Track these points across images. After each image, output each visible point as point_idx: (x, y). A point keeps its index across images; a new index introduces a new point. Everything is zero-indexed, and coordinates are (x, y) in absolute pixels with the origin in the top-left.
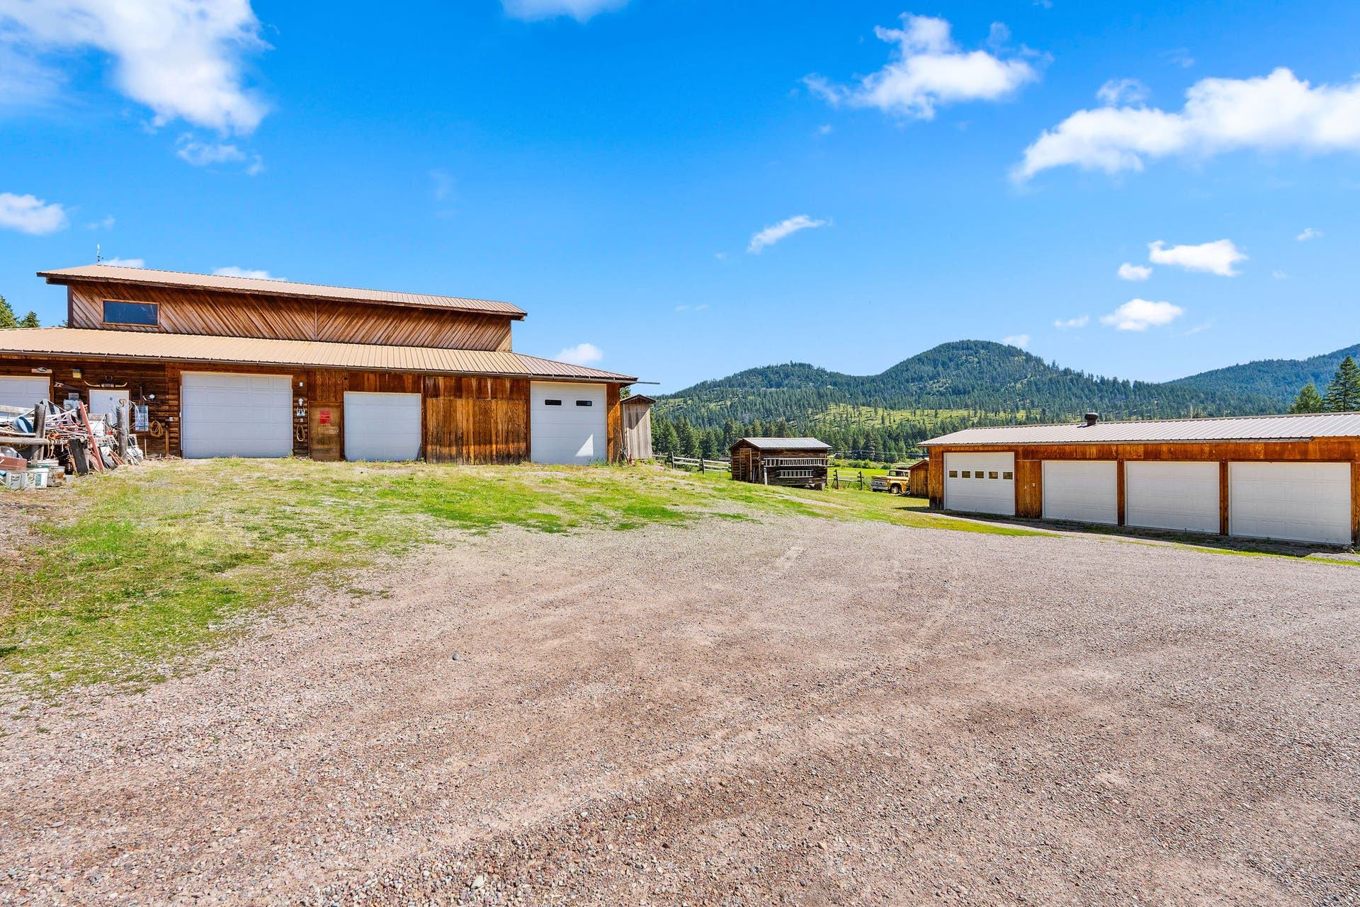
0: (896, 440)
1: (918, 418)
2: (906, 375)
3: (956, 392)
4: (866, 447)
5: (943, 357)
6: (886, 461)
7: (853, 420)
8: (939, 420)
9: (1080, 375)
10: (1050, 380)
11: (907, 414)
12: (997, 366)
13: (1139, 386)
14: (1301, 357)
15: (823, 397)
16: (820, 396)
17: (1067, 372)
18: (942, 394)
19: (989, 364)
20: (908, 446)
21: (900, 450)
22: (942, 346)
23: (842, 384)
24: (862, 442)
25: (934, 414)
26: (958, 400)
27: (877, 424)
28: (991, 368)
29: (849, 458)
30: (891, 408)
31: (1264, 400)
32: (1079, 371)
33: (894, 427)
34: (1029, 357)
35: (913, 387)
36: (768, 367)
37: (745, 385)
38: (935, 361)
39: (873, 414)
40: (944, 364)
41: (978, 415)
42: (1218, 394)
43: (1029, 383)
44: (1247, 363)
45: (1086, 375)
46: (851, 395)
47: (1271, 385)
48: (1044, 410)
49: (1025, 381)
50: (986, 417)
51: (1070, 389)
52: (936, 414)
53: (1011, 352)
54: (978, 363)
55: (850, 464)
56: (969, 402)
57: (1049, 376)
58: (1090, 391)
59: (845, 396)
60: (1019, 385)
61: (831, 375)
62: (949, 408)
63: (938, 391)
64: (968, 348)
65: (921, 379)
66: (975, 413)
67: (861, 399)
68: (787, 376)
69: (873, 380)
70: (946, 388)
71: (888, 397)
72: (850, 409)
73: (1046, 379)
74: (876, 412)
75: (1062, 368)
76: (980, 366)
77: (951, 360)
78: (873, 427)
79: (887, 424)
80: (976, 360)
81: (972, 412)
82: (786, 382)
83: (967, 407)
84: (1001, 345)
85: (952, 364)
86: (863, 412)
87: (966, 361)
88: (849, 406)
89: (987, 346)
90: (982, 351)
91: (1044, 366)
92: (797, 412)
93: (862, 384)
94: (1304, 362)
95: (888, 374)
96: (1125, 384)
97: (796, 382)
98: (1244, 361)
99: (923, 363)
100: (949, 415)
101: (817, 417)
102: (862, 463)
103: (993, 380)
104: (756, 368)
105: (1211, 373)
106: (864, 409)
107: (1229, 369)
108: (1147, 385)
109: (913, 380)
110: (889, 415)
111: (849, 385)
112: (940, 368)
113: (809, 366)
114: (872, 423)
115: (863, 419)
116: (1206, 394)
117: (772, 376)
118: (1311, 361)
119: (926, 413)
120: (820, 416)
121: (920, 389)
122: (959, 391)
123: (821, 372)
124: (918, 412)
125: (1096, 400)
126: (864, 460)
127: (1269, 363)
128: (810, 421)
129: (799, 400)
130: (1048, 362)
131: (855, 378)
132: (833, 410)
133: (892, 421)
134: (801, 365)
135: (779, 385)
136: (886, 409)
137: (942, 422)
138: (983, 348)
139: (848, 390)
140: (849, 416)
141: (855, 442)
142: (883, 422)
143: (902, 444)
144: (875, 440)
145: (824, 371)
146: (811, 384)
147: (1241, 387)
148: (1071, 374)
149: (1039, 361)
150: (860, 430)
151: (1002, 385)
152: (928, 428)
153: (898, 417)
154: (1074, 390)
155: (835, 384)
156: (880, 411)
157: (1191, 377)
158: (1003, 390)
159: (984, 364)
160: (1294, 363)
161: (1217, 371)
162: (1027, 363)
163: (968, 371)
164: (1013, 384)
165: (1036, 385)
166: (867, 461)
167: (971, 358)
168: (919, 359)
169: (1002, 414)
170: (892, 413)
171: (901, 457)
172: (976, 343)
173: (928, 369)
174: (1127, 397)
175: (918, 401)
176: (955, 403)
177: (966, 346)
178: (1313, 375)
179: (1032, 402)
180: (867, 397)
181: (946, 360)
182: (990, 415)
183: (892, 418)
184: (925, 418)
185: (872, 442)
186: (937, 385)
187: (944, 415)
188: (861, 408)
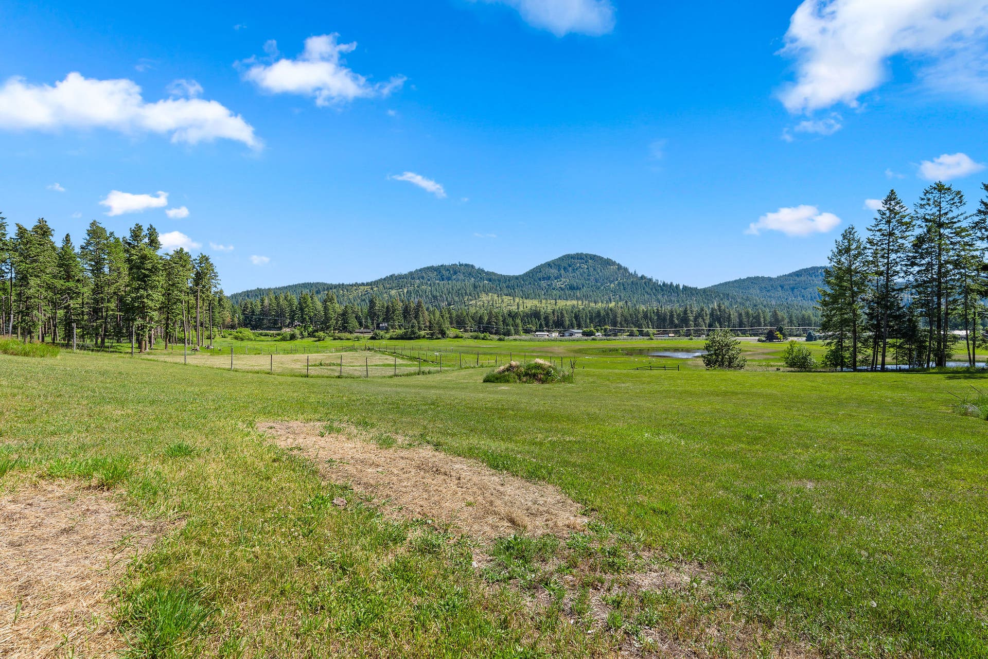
0: (514, 317)
1: (543, 305)
2: (540, 275)
3: (572, 288)
4: (489, 323)
5: (564, 264)
6: (504, 334)
7: (498, 305)
8: (558, 307)
9: (650, 280)
10: (632, 282)
11: (536, 302)
12: (599, 271)
13: (685, 288)
14: (774, 276)
15: (476, 288)
16: (475, 287)
17: (643, 277)
18: (562, 289)
19: (594, 269)
20: (524, 323)
21: (517, 326)
22: (564, 256)
23: (494, 280)
24: (486, 318)
25: (554, 303)
26: (572, 293)
27: (514, 308)
28: (596, 273)
29: (475, 331)
30: (526, 298)
31: (756, 300)
32: (650, 277)
33: (525, 311)
34: (620, 267)
35: (543, 284)
36: (442, 266)
37: (423, 278)
38: (559, 266)
39: (512, 301)
40: (565, 269)
41: (584, 304)
42: (731, 295)
43: (619, 283)
44: (746, 278)
45: (654, 280)
47: (758, 291)
48: (626, 302)
49: (616, 282)
51: (644, 289)
52: (556, 303)
53: (608, 262)
54: (587, 269)
55: (472, 336)
56: (579, 295)
57: (632, 280)
58: (656, 290)
59: (495, 289)
60: (612, 285)
61: (488, 273)
62: (565, 299)
63: (559, 287)
64: (581, 259)
65: (549, 278)
66: (582, 303)
67: (505, 291)
68: (455, 273)
69: (517, 278)
70: (565, 285)
71: (525, 290)
72: (495, 297)
73: (630, 281)
74: (515, 300)
75: (640, 275)
76: (589, 271)
77: (570, 266)
79: (522, 309)
80: (586, 267)
81: (580, 302)
82: (454, 277)
83: (578, 299)
85: (570, 269)
86: (505, 300)
87: (580, 267)
89: (594, 257)
90: (590, 261)
91: (629, 273)
92: (456, 299)
93: (509, 280)
94: (776, 279)
95: (527, 274)
96: (677, 286)
97: (461, 277)
98: (744, 277)
99: (551, 267)
100: (565, 304)
101: (471, 303)
102: (482, 335)
103: (597, 281)
104: (433, 266)
105: (726, 283)
106: (506, 298)
107: (735, 281)
108: (690, 288)
109: (544, 279)
110: (523, 302)
111: (499, 281)
112: (562, 272)
113: (472, 266)
114: (509, 308)
115: (503, 305)
116: (724, 295)
117: (444, 272)
118: (779, 278)
119: (549, 302)
120: (473, 302)
121: (548, 285)
122: (574, 288)
123: (481, 271)
124: (544, 301)
125: (660, 297)
126: (483, 333)
127: (757, 278)
128: (465, 306)
129: (459, 290)
130: (631, 271)
132: (484, 298)
133: (525, 307)
134: (466, 265)
135: (449, 279)
136: (522, 298)
138: (591, 259)
139: (499, 284)
140: (494, 302)
141: (481, 318)
142: (518, 307)
143: (518, 321)
144: (496, 317)
145: (483, 271)
146: (473, 279)
147: (742, 292)
148: (645, 279)
149: (626, 270)
151: (602, 285)
153: (530, 304)
154: (647, 289)
155: (490, 280)
156: (517, 300)
157: (715, 286)
158: (602, 288)
159: (591, 270)
160: (770, 279)
161: (729, 282)
162: (618, 270)
163: (581, 274)
164: (609, 284)
165: (623, 285)
166: (486, 334)
167: (583, 265)
168: (549, 265)
169: (600, 304)
170: (525, 301)
171: (517, 333)
172: (586, 255)
173: (554, 271)
174: (678, 295)
175: (545, 294)
176: (570, 296)
177: (580, 257)
178: (780, 286)
179: (620, 296)
180: (510, 289)
181: (567, 266)
182: (592, 305)
183: (525, 305)
184: (549, 305)
185: (494, 319)
186: (560, 283)
187: (561, 303)
188: (504, 297)
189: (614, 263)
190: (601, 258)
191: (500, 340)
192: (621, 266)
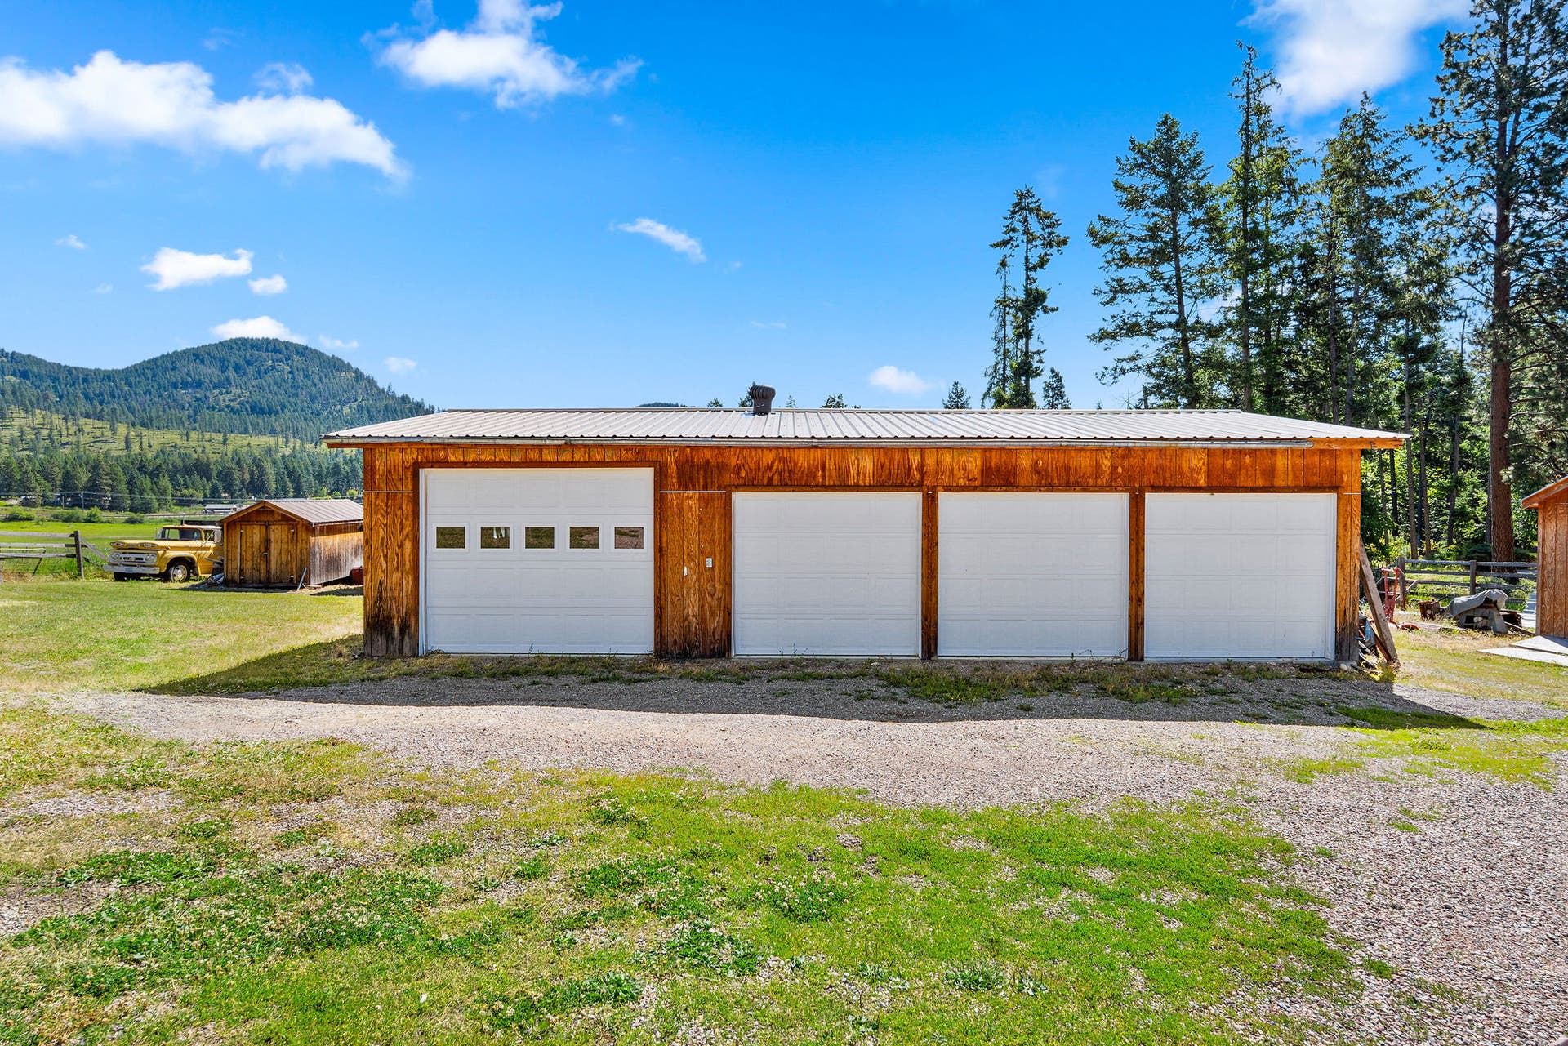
0: (154, 475)
1: (193, 444)
2: (172, 376)
3: (257, 410)
4: (93, 485)
5: (235, 358)
6: (134, 509)
7: (64, 439)
8: (230, 449)
11: (173, 436)
12: (316, 380)
18: (233, 411)
19: (306, 376)
20: (176, 486)
21: (163, 492)
22: (232, 342)
23: (40, 376)
24: (83, 477)
25: (221, 439)
26: (260, 421)
27: (116, 448)
28: (309, 383)
29: (55, 504)
30: (143, 425)
32: (419, 400)
33: (150, 455)
34: (359, 376)
35: (184, 395)
38: (222, 361)
39: (107, 433)
40: (237, 367)
41: (291, 445)
46: (61, 397)
49: (354, 405)
50: (303, 449)
52: (225, 440)
53: (335, 365)
54: (291, 372)
56: (277, 426)
57: (385, 402)
59: (46, 398)
60: (346, 410)
62: (246, 432)
63: (228, 407)
64: (275, 351)
65: (199, 384)
66: (287, 442)
67: (82, 406)
69: (108, 376)
70: (241, 403)
71: (138, 407)
72: (57, 420)
73: (380, 405)
74: (113, 430)
75: (399, 394)
76: (293, 378)
77: (249, 363)
78: (107, 453)
79: (136, 449)
80: (287, 368)
81: (281, 441)
83: (273, 432)
84: (323, 354)
85: (251, 370)
86: (87, 428)
87: (273, 368)
88: (55, 416)
89: (303, 351)
90: (296, 358)
91: (378, 389)
93: (85, 380)
95: (136, 371)
99: (201, 362)
100: (246, 442)
102: (85, 513)
103: (312, 399)
106: (88, 424)
109: (185, 385)
110: (140, 436)
111: (55, 379)
112: (232, 373)
114: (106, 447)
115: (85, 439)
119: (207, 437)
121: (197, 400)
122: (261, 409)
124: (193, 434)
126: (87, 507)
130: (382, 384)
131: (69, 370)
133: (145, 445)
136: (134, 425)
137: (235, 452)
138: (297, 353)
139: (55, 388)
140: (55, 432)
141: (68, 478)
142: (128, 447)
143: (165, 482)
144: (112, 474)
148: (409, 402)
149: (371, 382)
150: (80, 458)
151: (324, 407)
152: (212, 460)
153: (156, 441)
155: (24, 375)
156: (122, 429)
158: (325, 414)
159: (300, 376)
162: (357, 381)
163: (276, 383)
164: (338, 407)
165: (368, 411)
166: (95, 510)
167: (280, 366)
168: (194, 355)
170: (145, 432)
171: (163, 504)
172: (287, 345)
173: (211, 372)
175: (194, 418)
176: (255, 426)
177: (272, 347)
180: (96, 402)
181: (242, 363)
182: (310, 446)
183: (145, 441)
184: (207, 445)
185: (105, 479)
186: (226, 397)
187: (237, 441)
188: (82, 421)
189: (347, 367)
190: (320, 355)
191: (131, 521)
192: (362, 374)
